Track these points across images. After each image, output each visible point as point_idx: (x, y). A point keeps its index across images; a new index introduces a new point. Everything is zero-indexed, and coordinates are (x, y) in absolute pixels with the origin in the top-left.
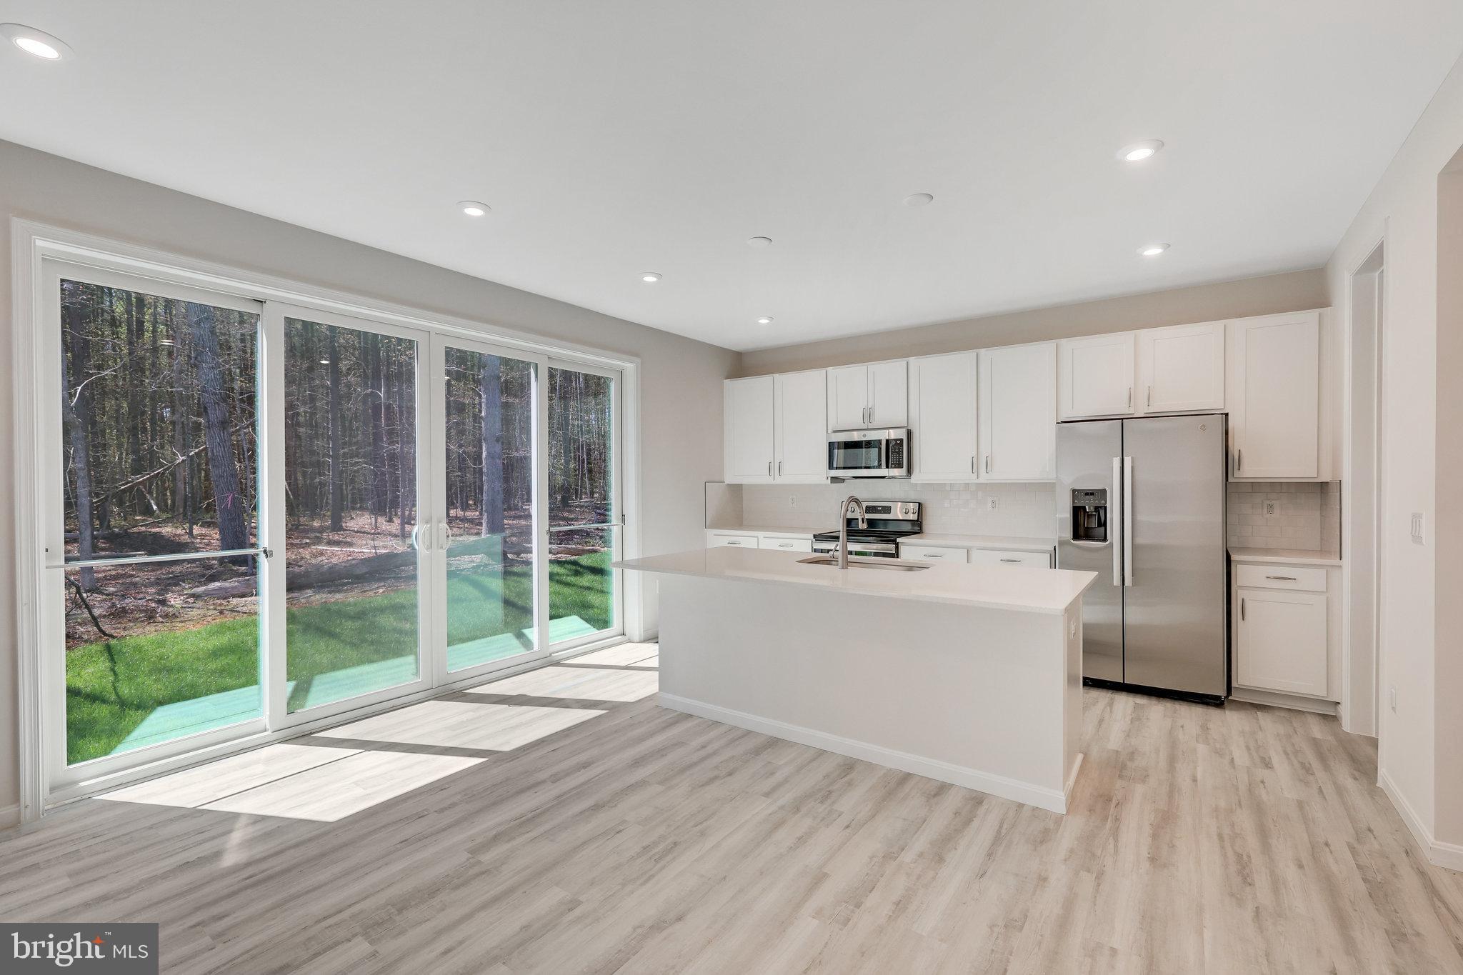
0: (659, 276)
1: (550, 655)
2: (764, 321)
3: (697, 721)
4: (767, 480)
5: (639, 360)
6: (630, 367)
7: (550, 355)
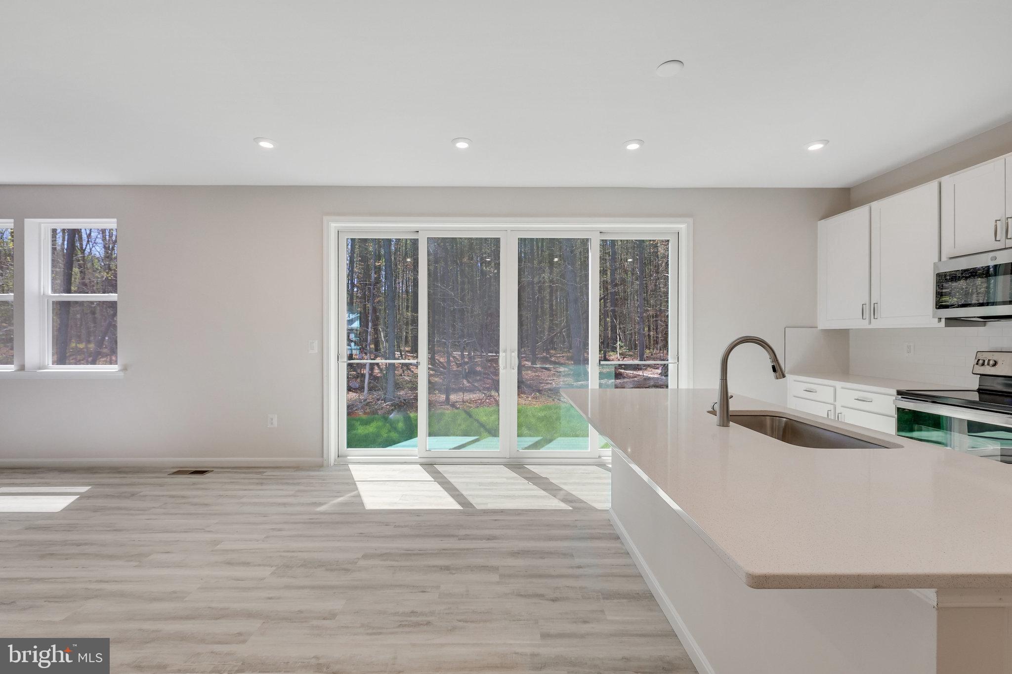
0: (640, 142)
1: (600, 457)
2: (816, 147)
3: (619, 545)
4: (864, 324)
5: (690, 220)
6: (682, 227)
7: (602, 231)
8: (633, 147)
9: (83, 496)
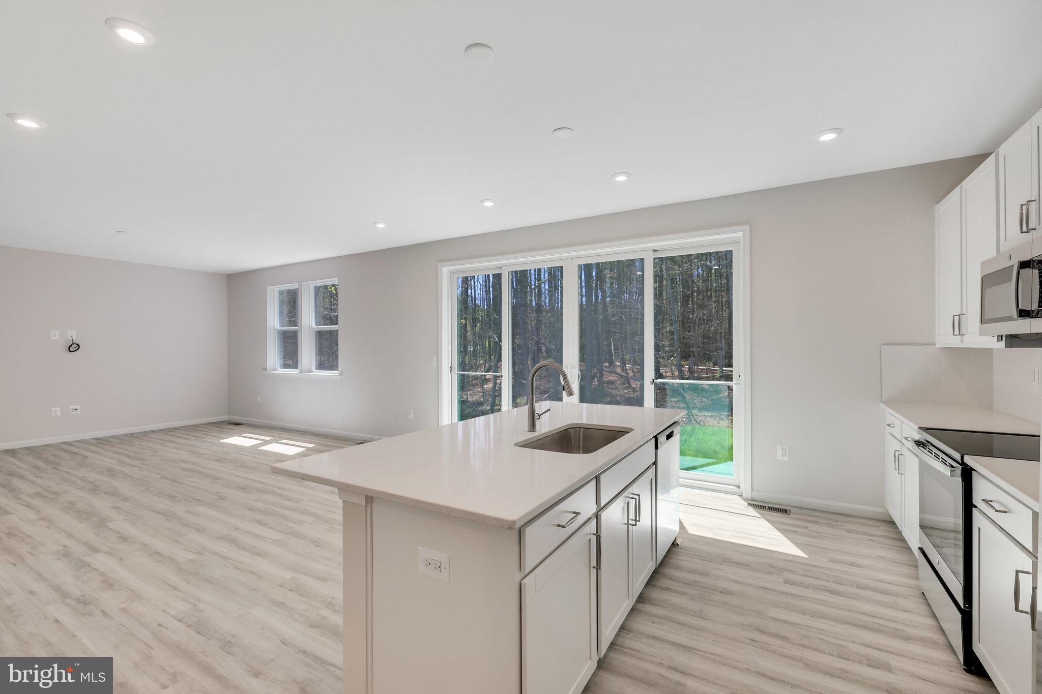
7: (655, 249)
8: (621, 178)
9: (308, 449)
